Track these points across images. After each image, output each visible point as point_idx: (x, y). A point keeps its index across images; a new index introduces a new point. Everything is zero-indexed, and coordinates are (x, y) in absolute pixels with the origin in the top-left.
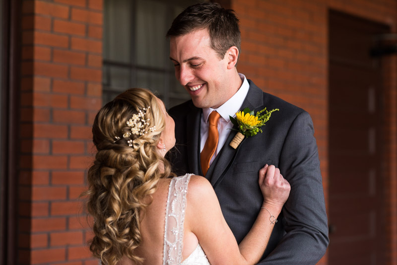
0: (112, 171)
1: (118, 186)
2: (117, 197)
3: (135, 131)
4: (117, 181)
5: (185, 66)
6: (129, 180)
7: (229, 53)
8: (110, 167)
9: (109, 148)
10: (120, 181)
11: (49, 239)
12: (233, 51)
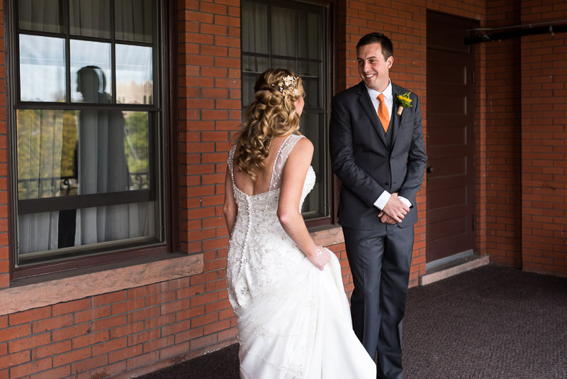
0: (264, 107)
1: (268, 117)
2: (266, 123)
3: (287, 84)
4: (267, 114)
5: (367, 61)
6: (275, 115)
7: (388, 59)
8: (264, 104)
9: (266, 89)
10: (270, 114)
11: (201, 180)
12: (390, 59)
